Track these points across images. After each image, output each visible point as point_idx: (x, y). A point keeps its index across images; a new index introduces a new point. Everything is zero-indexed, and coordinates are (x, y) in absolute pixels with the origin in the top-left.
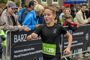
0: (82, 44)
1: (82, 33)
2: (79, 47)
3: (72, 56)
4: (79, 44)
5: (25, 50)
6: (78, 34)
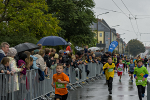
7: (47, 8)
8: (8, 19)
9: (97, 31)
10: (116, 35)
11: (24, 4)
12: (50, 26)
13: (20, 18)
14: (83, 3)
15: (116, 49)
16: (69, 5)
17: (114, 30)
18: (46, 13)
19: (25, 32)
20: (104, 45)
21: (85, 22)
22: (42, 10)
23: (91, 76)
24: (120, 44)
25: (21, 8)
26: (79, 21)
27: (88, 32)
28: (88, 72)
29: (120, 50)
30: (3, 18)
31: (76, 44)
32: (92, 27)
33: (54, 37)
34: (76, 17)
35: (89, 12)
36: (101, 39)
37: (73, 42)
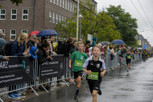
0: (57, 72)
1: (57, 63)
2: (54, 76)
3: (50, 83)
4: (54, 73)
5: (6, 77)
6: (53, 63)
7: (115, 27)
8: (97, 32)
9: (138, 40)
10: (147, 42)
11: (104, 25)
12: (116, 35)
13: (102, 32)
14: (132, 26)
15: (147, 48)
16: (126, 27)
17: (146, 40)
18: (114, 30)
19: (104, 38)
20: (141, 47)
21: (133, 35)
22: (113, 28)
23: (135, 59)
24: (149, 47)
25: (103, 27)
26: (130, 35)
27: (134, 40)
28: (134, 58)
29: (149, 50)
30: (94, 32)
31: (128, 45)
32: (136, 37)
33: (118, 40)
34: (129, 32)
35: (135, 30)
36: (140, 44)
37: (127, 44)
